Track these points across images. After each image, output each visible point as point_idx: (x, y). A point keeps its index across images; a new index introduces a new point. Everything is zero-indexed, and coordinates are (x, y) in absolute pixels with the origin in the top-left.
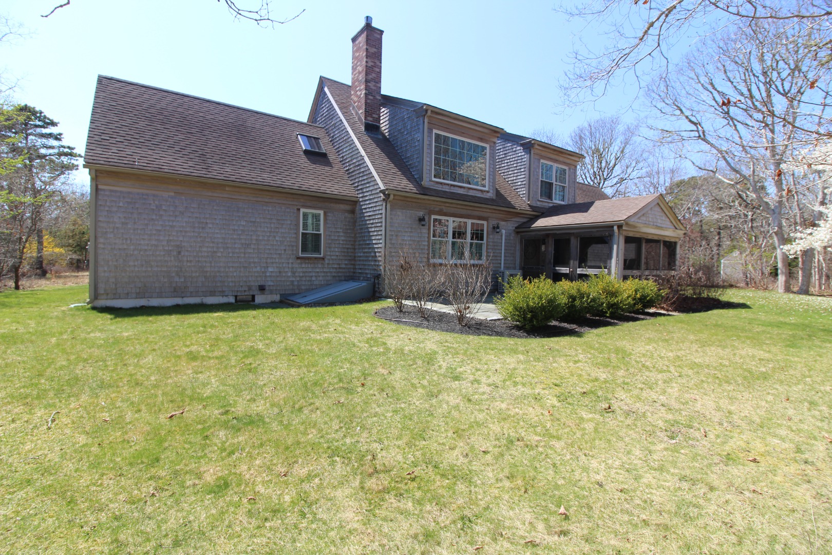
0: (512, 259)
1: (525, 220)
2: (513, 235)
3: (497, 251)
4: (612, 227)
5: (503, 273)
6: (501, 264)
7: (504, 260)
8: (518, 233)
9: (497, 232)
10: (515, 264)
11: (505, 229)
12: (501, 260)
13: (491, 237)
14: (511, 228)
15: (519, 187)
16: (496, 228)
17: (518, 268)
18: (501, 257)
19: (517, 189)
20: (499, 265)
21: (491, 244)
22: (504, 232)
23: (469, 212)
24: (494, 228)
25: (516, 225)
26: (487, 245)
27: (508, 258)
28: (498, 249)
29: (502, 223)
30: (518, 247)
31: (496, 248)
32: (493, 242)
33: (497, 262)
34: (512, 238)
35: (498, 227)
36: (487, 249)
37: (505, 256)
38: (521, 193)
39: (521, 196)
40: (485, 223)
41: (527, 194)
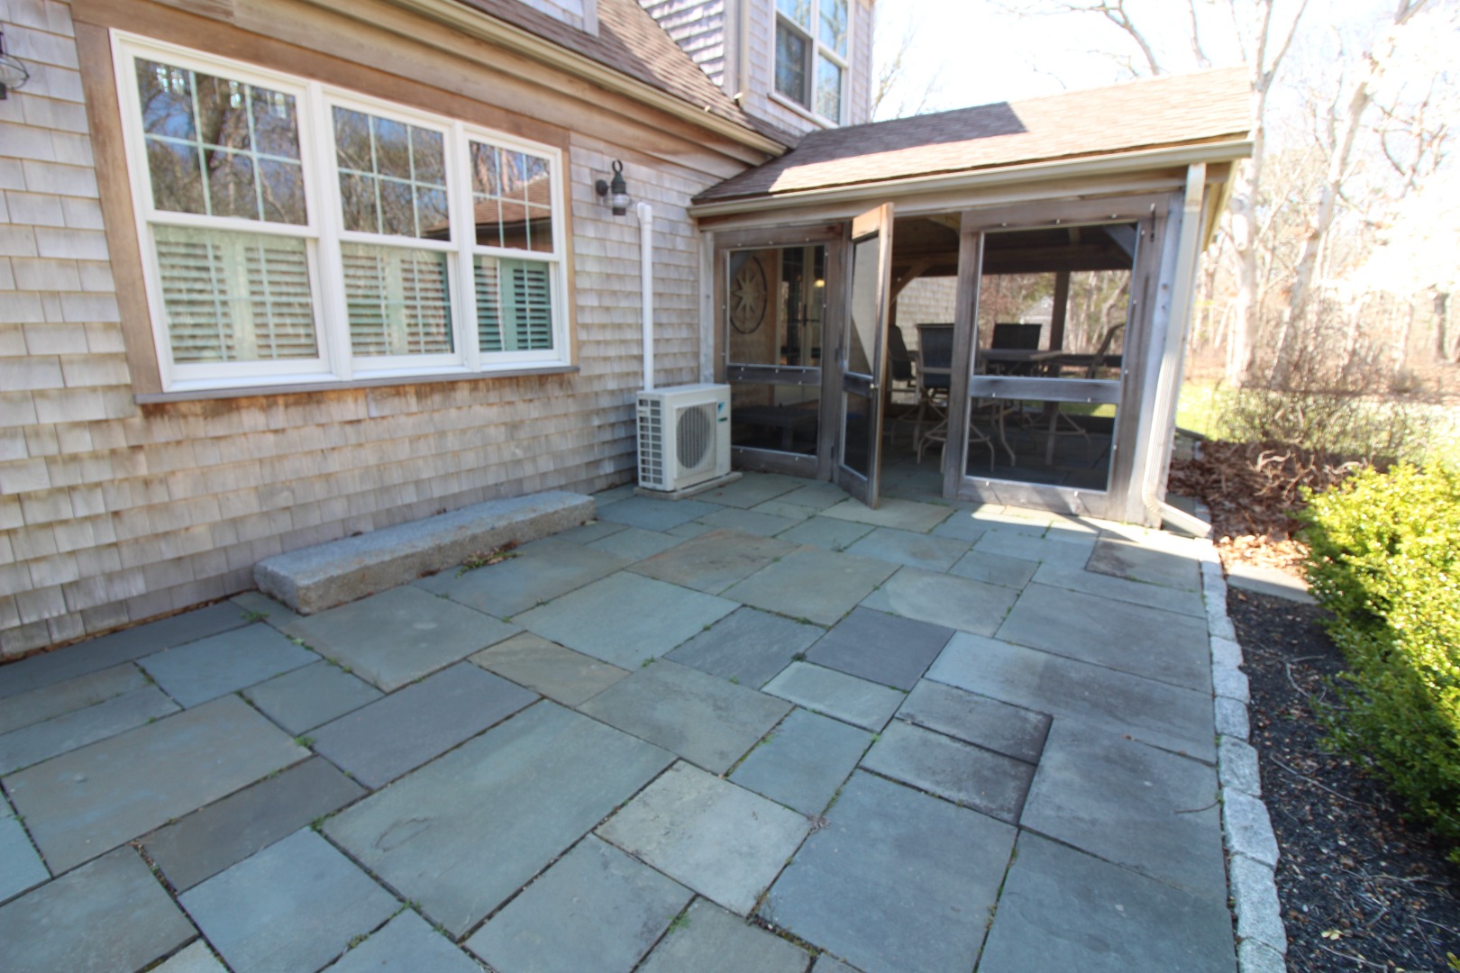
0: (684, 333)
1: (728, 171)
2: (685, 229)
3: (624, 303)
4: (1181, 171)
5: (656, 403)
6: (640, 358)
7: (656, 341)
8: (702, 221)
9: (618, 211)
10: (696, 355)
11: (652, 202)
12: (641, 343)
13: (590, 231)
14: (673, 198)
15: (696, 30)
16: (609, 188)
17: (708, 371)
18: (641, 327)
19: (688, 40)
20: (634, 366)
21: (592, 267)
22: (645, 211)
23: (451, 75)
24: (601, 189)
25: (697, 189)
26: (574, 273)
27: (669, 334)
28: (628, 295)
29: (636, 173)
30: (706, 286)
31: (616, 286)
32: (599, 259)
33: (623, 351)
34: (680, 244)
35: (619, 186)
36: (574, 291)
37: (658, 325)
38: (706, 56)
39: (707, 69)
40: (552, 155)
41: (731, 58)
